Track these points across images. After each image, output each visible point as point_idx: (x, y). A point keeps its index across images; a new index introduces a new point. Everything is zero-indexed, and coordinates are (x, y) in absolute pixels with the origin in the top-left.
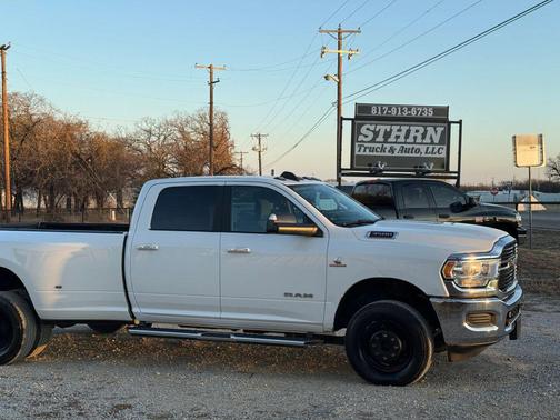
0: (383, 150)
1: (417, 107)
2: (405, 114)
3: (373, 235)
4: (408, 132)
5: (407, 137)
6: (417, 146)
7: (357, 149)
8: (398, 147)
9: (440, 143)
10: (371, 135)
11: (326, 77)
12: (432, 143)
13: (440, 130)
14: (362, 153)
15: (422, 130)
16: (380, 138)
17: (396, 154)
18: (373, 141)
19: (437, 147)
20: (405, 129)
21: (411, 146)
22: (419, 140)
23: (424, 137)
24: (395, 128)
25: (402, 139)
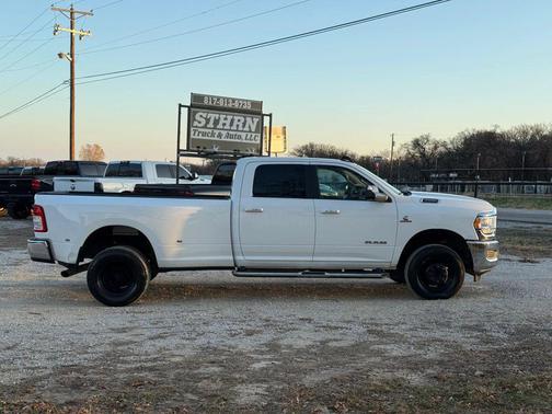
0: (213, 135)
1: (239, 100)
2: (230, 105)
3: (425, 201)
4: (232, 121)
5: (231, 125)
6: (239, 133)
7: (192, 133)
8: (224, 133)
9: (256, 132)
10: (204, 122)
11: (60, 55)
12: (250, 131)
13: (256, 120)
14: (196, 137)
15: (243, 119)
16: (211, 125)
17: (223, 139)
18: (205, 127)
19: (254, 135)
20: (230, 118)
21: (234, 133)
22: (240, 128)
23: (244, 126)
24: (223, 117)
25: (227, 127)
